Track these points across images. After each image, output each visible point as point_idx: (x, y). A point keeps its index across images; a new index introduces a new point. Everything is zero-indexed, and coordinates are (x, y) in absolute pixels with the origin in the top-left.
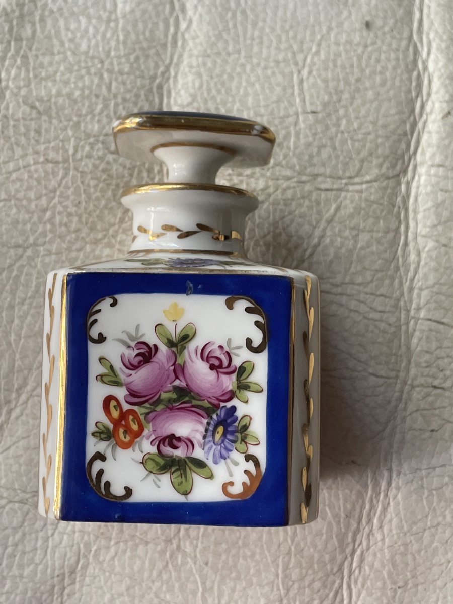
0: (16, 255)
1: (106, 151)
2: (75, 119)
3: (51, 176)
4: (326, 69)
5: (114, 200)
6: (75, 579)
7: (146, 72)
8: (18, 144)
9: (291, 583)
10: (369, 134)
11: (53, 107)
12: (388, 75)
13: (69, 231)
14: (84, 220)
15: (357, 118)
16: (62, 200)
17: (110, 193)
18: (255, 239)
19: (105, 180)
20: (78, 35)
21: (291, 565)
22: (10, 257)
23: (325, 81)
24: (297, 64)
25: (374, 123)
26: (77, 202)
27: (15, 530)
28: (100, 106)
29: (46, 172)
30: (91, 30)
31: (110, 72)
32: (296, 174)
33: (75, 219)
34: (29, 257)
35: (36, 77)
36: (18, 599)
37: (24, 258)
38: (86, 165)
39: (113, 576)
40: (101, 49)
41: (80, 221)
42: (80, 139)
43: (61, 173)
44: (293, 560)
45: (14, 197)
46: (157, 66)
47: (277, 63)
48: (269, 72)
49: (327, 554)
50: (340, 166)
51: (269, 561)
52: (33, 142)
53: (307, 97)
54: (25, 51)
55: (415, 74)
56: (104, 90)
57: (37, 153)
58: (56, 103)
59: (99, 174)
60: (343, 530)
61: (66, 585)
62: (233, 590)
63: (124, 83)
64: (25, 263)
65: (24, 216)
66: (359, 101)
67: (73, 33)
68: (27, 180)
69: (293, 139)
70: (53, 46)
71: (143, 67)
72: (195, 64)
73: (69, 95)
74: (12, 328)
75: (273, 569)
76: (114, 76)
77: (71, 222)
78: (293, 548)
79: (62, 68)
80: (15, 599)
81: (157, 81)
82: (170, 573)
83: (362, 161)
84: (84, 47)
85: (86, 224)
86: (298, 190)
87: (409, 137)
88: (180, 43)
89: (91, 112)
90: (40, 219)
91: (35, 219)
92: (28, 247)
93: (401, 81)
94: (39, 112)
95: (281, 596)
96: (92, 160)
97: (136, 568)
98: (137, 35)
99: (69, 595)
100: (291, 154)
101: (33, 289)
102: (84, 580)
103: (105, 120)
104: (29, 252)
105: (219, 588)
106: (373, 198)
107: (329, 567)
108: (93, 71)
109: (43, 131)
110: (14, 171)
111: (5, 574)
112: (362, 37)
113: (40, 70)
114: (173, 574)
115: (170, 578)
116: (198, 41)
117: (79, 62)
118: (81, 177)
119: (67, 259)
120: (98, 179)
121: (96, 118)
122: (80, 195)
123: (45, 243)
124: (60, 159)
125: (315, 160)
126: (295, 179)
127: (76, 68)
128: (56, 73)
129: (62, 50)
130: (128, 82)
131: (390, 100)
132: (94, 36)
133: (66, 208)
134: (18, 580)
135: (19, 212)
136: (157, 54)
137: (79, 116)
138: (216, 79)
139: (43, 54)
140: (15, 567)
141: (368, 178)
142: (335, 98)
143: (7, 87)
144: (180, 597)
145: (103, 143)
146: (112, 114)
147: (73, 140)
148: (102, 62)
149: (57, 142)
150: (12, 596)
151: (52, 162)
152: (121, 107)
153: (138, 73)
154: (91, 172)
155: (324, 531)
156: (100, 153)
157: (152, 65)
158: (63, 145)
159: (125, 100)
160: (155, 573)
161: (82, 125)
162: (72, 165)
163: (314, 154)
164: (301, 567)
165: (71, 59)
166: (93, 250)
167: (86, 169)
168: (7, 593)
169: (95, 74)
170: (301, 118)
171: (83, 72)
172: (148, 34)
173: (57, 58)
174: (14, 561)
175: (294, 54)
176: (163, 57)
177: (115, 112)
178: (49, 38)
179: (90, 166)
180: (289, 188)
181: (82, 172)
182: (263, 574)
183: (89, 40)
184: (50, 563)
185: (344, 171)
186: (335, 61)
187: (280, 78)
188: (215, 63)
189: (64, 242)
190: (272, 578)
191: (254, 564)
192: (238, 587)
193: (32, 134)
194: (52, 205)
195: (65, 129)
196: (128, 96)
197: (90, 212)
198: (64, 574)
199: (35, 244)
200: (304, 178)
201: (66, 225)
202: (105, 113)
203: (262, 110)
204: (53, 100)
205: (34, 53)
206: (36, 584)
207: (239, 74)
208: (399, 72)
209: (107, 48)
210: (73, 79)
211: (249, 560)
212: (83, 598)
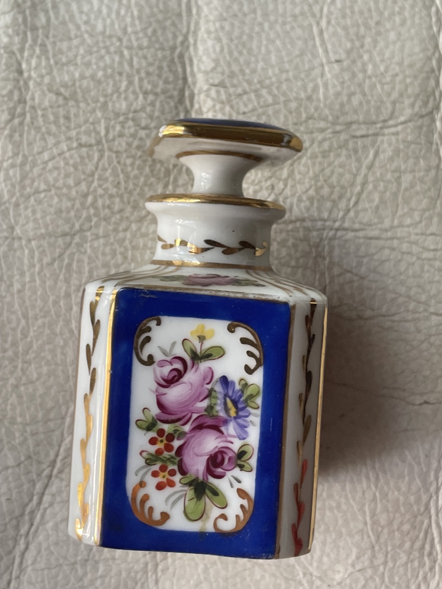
0: (64, 243)
1: (137, 128)
2: (102, 99)
3: (87, 160)
4: (344, 16)
5: (153, 176)
7: (165, 44)
8: (49, 133)
9: (380, 529)
10: (397, 75)
11: (78, 91)
12: (407, 14)
13: (113, 213)
14: (126, 199)
15: (382, 61)
16: (101, 183)
17: (147, 169)
18: (297, 195)
19: (140, 157)
20: (93, 16)
21: (378, 510)
22: (59, 246)
23: (345, 28)
24: (314, 15)
25: (400, 64)
26: (116, 182)
28: (124, 84)
29: (82, 157)
30: (105, 10)
31: (130, 48)
32: (329, 125)
33: (117, 200)
34: (78, 244)
35: (56, 63)
36: (113, 581)
37: (73, 245)
38: (120, 144)
40: (117, 26)
41: (122, 201)
42: (110, 119)
43: (96, 156)
44: (379, 505)
45: (54, 186)
46: (175, 37)
47: (295, 17)
48: (288, 27)
49: (412, 495)
50: (372, 111)
51: (355, 509)
52: (63, 128)
53: (329, 47)
54: (42, 40)
55: (433, 9)
56: (126, 67)
57: (69, 139)
58: (80, 87)
59: (134, 152)
60: (424, 470)
61: (158, 561)
63: (145, 57)
64: (75, 250)
65: (66, 204)
66: (382, 44)
67: (87, 15)
68: (64, 167)
69: (321, 91)
70: (69, 31)
71: (161, 39)
72: (212, 29)
73: (93, 77)
74: (72, 316)
75: (360, 518)
76: (134, 52)
77: (113, 203)
78: (377, 494)
79: (82, 51)
80: (110, 581)
81: (178, 51)
83: (394, 103)
84: (100, 27)
85: (129, 203)
86: (334, 140)
87: (437, 72)
88: (194, 11)
89: (117, 90)
90: (83, 204)
91: (78, 205)
92: (75, 235)
93: (421, 18)
94: (65, 98)
95: (371, 542)
96: (125, 138)
98: (151, 8)
99: (162, 571)
100: (322, 105)
101: (87, 274)
103: (131, 97)
104: (77, 239)
106: (409, 138)
107: (415, 508)
108: (112, 49)
109: (72, 116)
110: (50, 160)
111: (97, 558)
113: (60, 56)
116: (212, 6)
117: (97, 43)
118: (117, 157)
119: (115, 241)
120: (134, 157)
121: (123, 96)
122: (117, 176)
123: (91, 227)
124: (93, 141)
125: (347, 108)
126: (330, 131)
127: (95, 49)
128: (76, 56)
129: (79, 34)
130: (149, 56)
131: (412, 39)
132: (109, 15)
133: (106, 190)
134: (111, 562)
135: (61, 201)
136: (174, 24)
137: (105, 96)
138: (236, 42)
139: (61, 40)
141: (402, 119)
142: (357, 44)
143: (30, 78)
145: (133, 120)
146: (138, 90)
147: (103, 121)
148: (120, 40)
149: (88, 125)
150: (107, 580)
151: (85, 146)
152: (146, 81)
153: (157, 46)
154: (126, 151)
155: (406, 473)
156: (132, 130)
157: (170, 36)
158: (94, 128)
159: (148, 74)
161: (110, 104)
162: (106, 146)
163: (345, 102)
164: (388, 511)
165: (89, 41)
166: (139, 229)
167: (120, 149)
168: (101, 577)
169: (115, 53)
170: (326, 69)
171: (103, 52)
172: (161, 6)
173: (75, 42)
175: (310, 6)
176: (179, 26)
177: (141, 87)
178: (64, 23)
179: (124, 144)
180: (324, 140)
181: (117, 152)
182: (352, 525)
183: (104, 20)
185: (377, 116)
186: (351, 8)
187: (299, 31)
188: (232, 25)
189: (109, 223)
190: (360, 526)
191: (340, 515)
192: (329, 540)
193: (62, 121)
194: (92, 189)
195: (93, 111)
196: (151, 69)
197: (131, 190)
199: (81, 230)
200: (338, 128)
201: (109, 207)
202: (131, 90)
203: (287, 66)
204: (77, 84)
205: (51, 40)
206: (129, 564)
207: (258, 33)
208: (417, 10)
209: (123, 26)
210: (94, 61)
211: (336, 512)
212: (177, 571)
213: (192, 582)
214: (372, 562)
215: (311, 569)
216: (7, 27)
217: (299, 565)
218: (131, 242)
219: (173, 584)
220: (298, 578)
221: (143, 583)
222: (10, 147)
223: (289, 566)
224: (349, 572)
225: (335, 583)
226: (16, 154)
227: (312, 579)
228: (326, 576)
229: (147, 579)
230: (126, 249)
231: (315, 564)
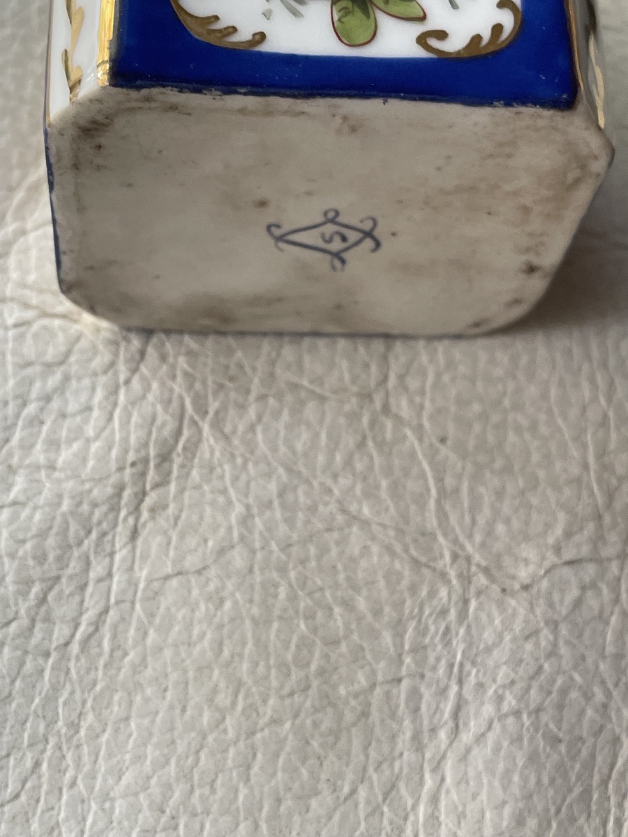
6: (169, 473)
9: (614, 482)
21: (612, 447)
27: (49, 367)
39: (250, 465)
44: (614, 436)
51: (567, 436)
61: (148, 487)
62: (500, 494)
75: (576, 455)
78: (611, 414)
80: (30, 518)
82: (371, 458)
95: (597, 507)
97: (299, 447)
99: (152, 510)
102: (188, 474)
105: (471, 490)
111: (15, 461)
114: (377, 460)
115: (370, 468)
140: (39, 446)
144: (392, 510)
150: (25, 513)
160: (339, 458)
168: (14, 503)
174: (40, 432)
182: (558, 465)
184: (117, 437)
190: (575, 470)
191: (536, 443)
192: (510, 489)
198: (146, 461)
206: (83, 482)
211: (527, 436)
212: (184, 516)
213: (210, 543)
214: (595, 549)
215: (469, 548)
217: (445, 535)
219: (169, 543)
220: (439, 565)
221: (104, 534)
223: (423, 534)
224: (547, 564)
225: (517, 586)
227: (469, 570)
228: (500, 568)
229: (115, 525)
231: (478, 538)
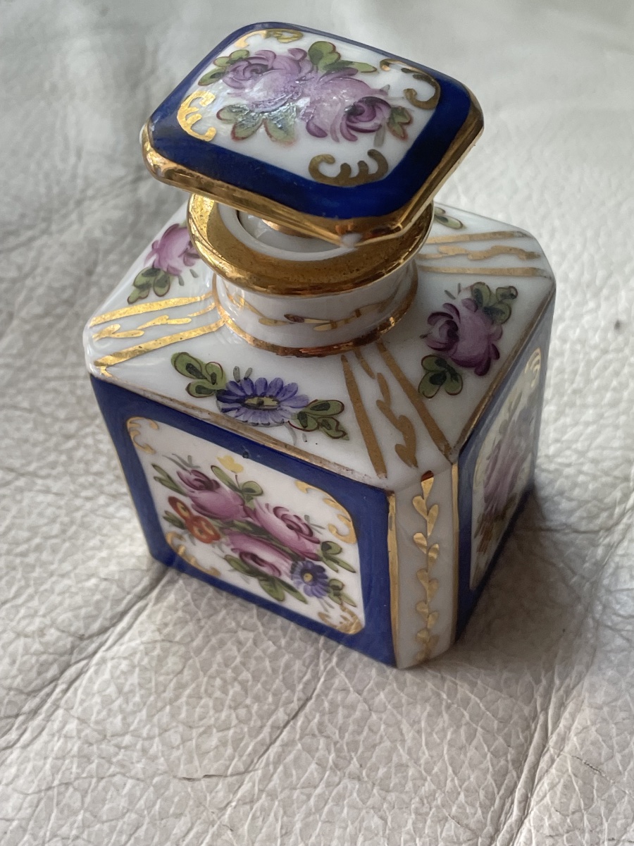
12: (625, 394)
13: (87, 472)
25: (582, 454)
37: (12, 486)
45: (39, 408)
65: (39, 436)
68: (65, 394)
90: (58, 446)
91: (51, 444)
92: (23, 475)
104: (21, 482)
110: (56, 379)
112: (604, 339)
131: (617, 427)
166: (107, 505)
189: (74, 482)
194: (82, 433)
199: (34, 474)
201: (87, 463)
216: (109, 221)
218: (83, 517)
222: (21, 344)
226: (20, 355)
230: (72, 522)
